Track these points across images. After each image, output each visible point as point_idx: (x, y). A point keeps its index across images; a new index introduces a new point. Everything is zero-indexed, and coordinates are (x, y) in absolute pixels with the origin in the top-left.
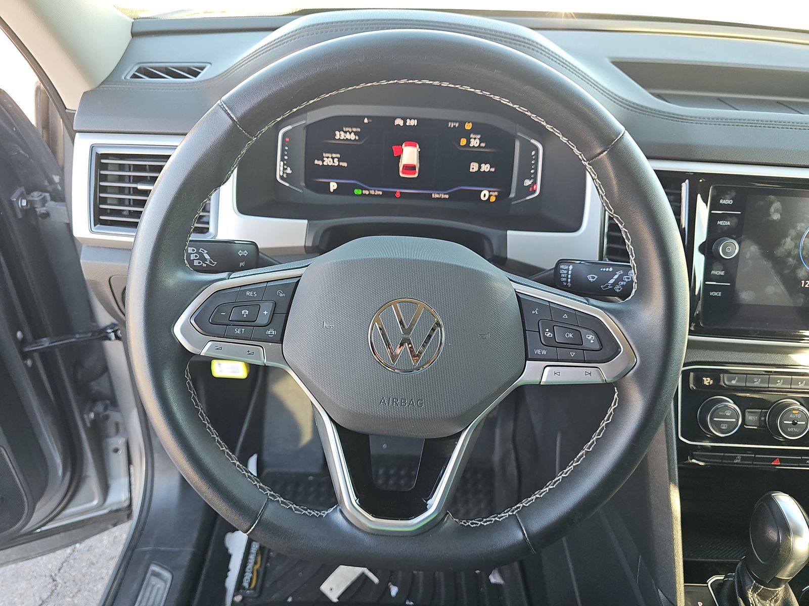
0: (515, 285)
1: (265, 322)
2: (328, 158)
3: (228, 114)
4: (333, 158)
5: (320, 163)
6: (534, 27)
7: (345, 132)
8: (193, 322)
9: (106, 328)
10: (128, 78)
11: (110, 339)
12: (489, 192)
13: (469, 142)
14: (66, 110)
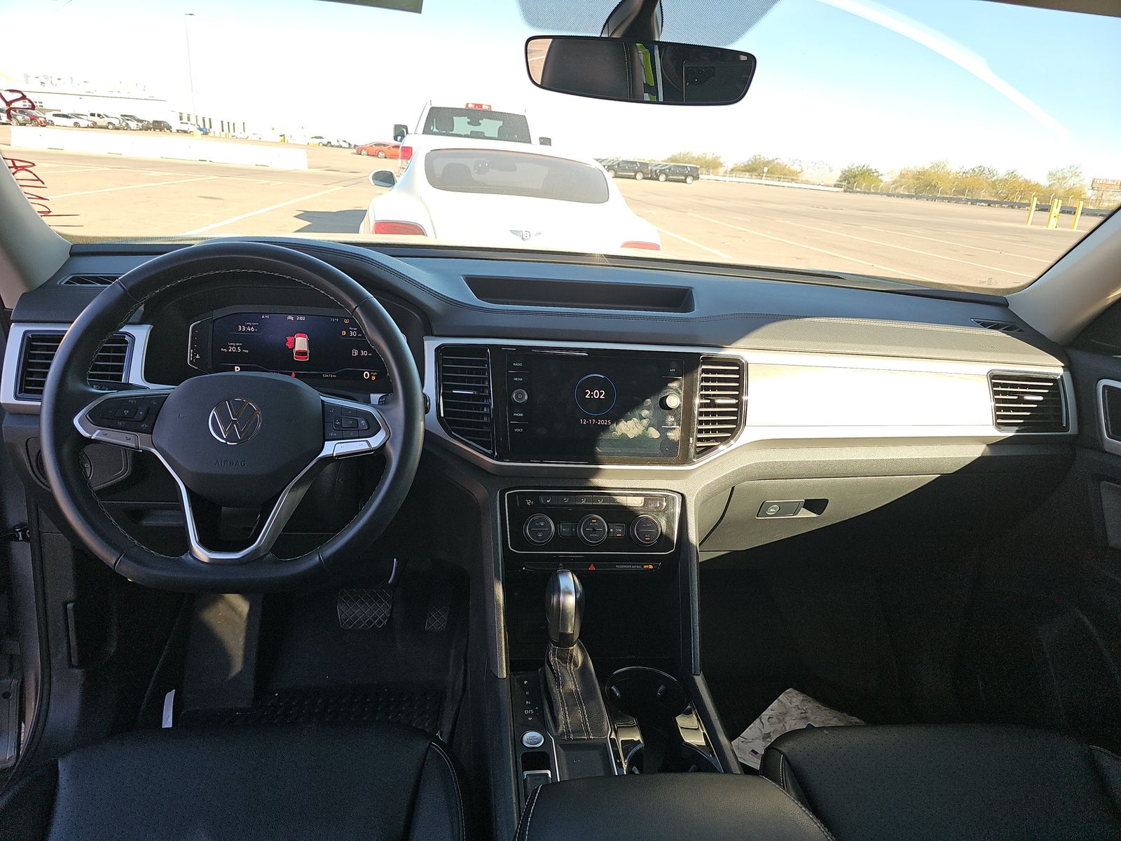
0: (322, 398)
1: (141, 418)
2: (232, 346)
3: (121, 286)
4: (237, 347)
5: (225, 350)
6: (393, 254)
7: (247, 326)
8: (88, 416)
9: (14, 527)
10: (63, 283)
11: (17, 539)
12: (370, 372)
13: (348, 333)
14: (5, 310)
